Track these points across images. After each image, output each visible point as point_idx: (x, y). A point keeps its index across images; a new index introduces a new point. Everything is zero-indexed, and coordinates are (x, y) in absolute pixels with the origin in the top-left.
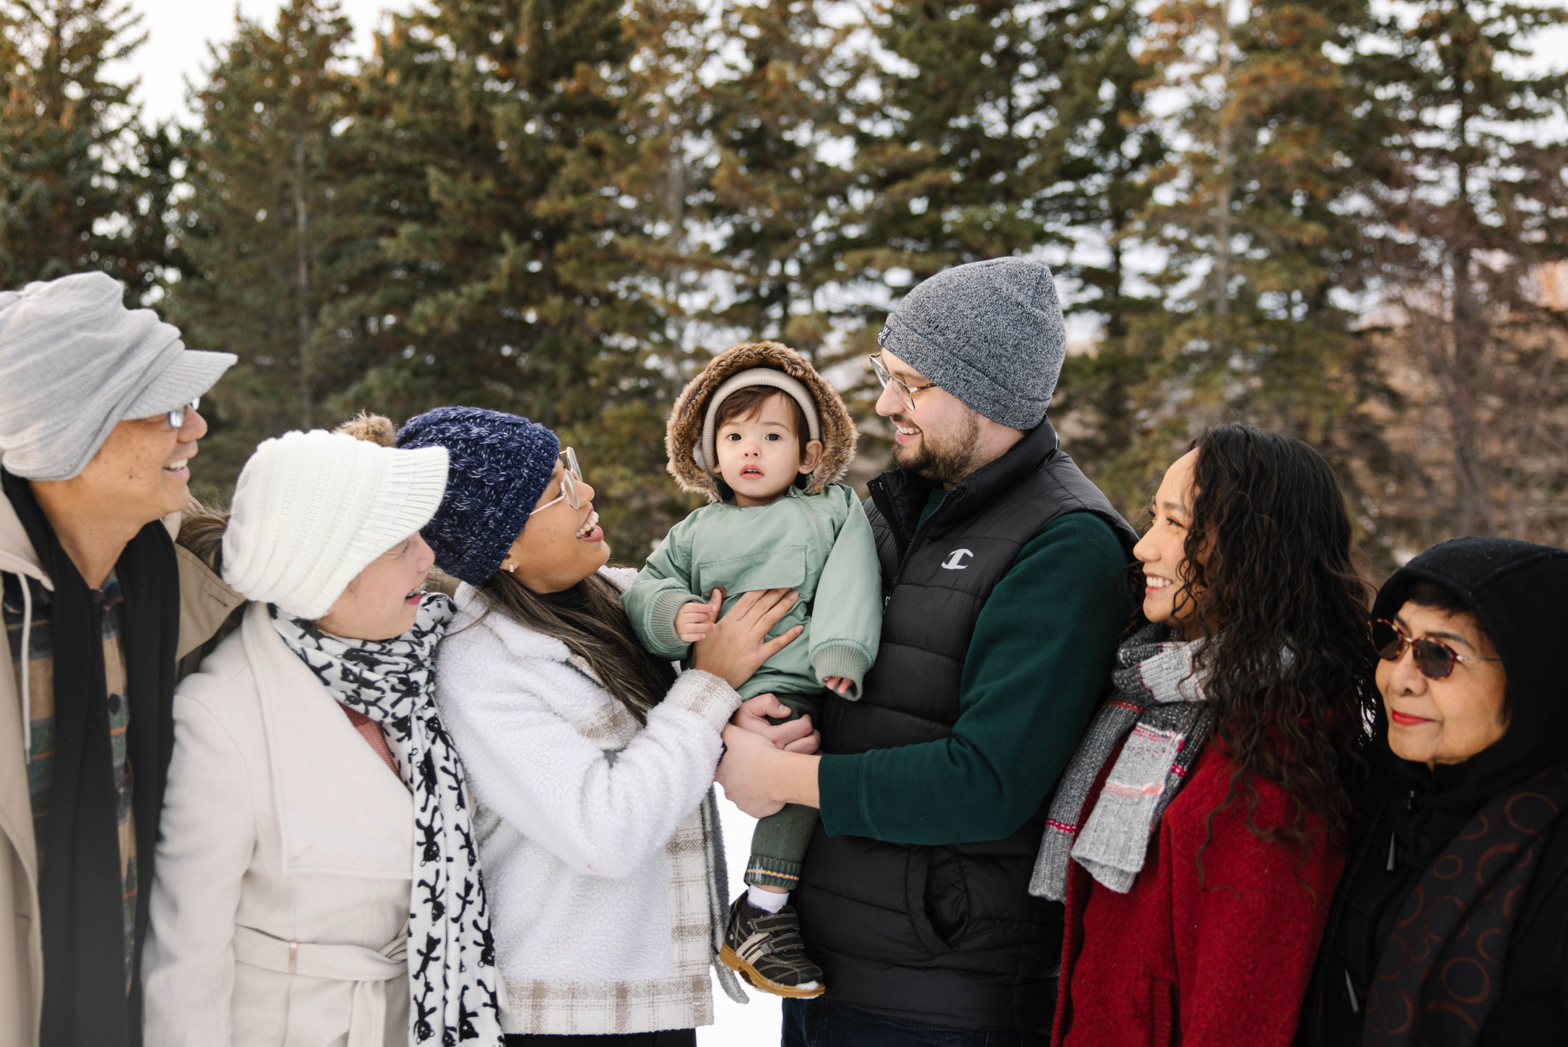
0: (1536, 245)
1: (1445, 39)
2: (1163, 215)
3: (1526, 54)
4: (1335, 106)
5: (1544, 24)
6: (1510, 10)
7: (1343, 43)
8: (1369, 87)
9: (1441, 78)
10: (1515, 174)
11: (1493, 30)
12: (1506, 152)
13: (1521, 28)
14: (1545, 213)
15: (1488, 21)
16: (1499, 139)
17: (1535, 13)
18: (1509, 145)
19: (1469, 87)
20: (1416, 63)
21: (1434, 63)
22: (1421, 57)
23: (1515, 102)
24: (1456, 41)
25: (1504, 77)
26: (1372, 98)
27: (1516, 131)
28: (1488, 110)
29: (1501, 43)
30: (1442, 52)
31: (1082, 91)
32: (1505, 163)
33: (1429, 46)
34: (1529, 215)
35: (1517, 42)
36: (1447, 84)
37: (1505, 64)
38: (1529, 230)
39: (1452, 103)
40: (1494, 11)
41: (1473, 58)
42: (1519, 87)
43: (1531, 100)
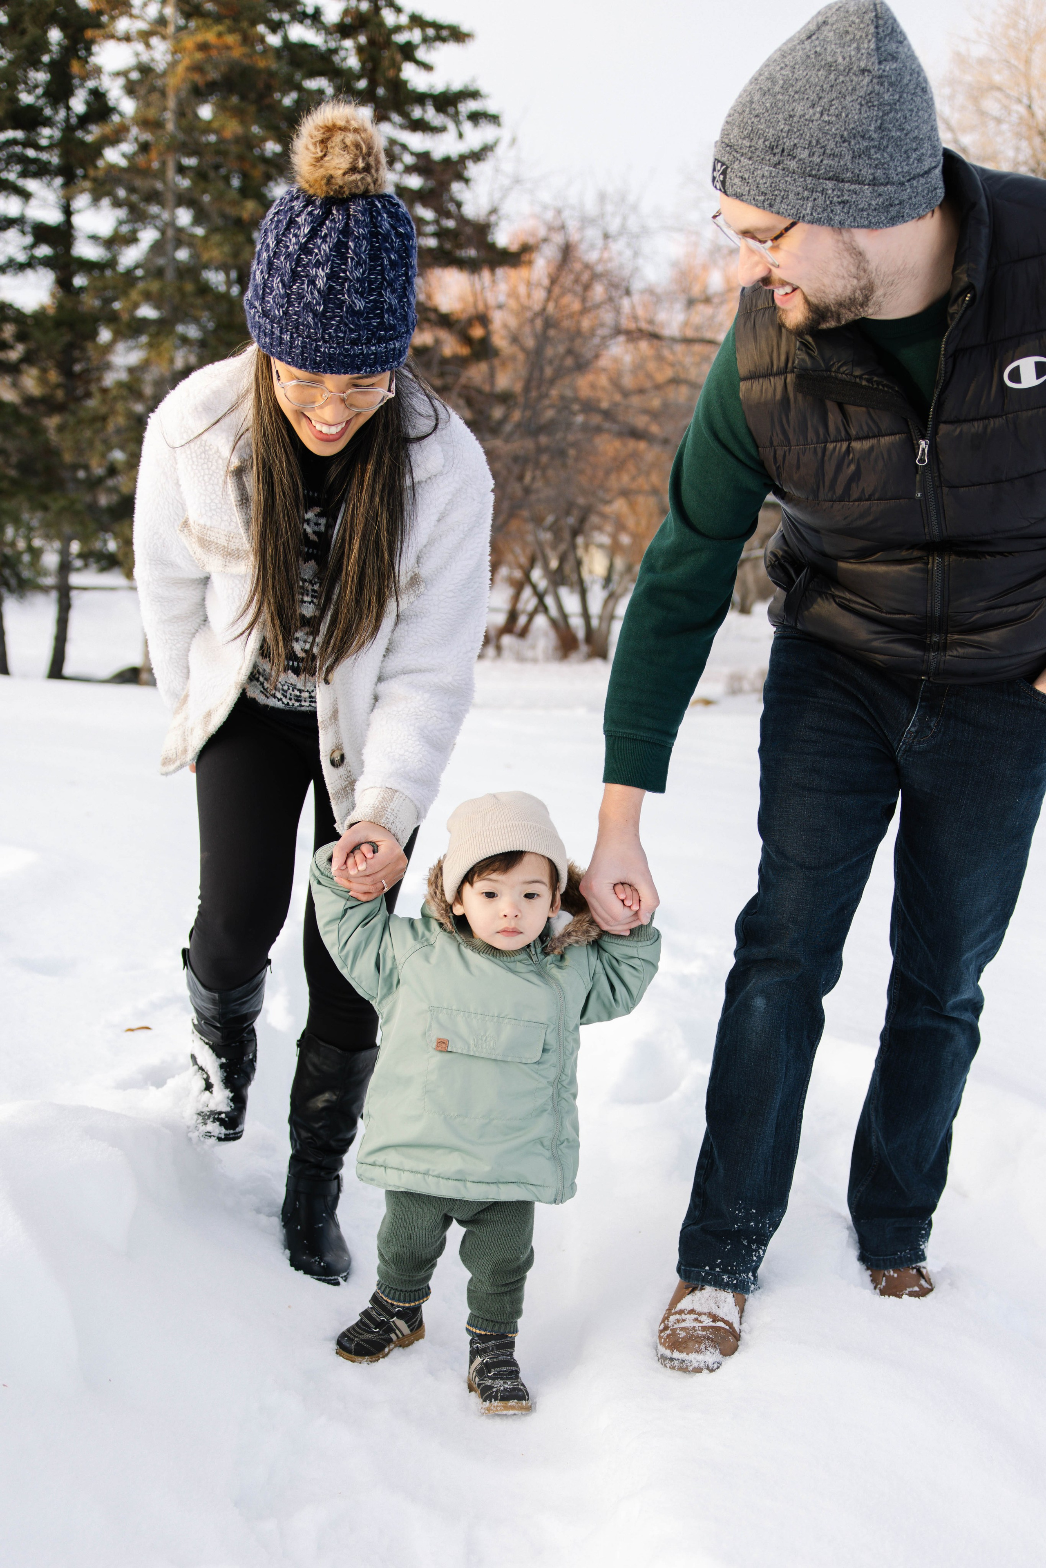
0: (430, 250)
1: (362, 39)
2: (114, 177)
3: (428, 67)
4: (269, 89)
5: (444, 40)
6: (416, 21)
7: (276, 27)
8: (298, 76)
9: (359, 78)
10: (415, 182)
11: (401, 38)
12: (409, 159)
13: (426, 40)
14: (437, 222)
15: (398, 29)
16: (404, 147)
17: (437, 26)
18: (412, 154)
19: (381, 91)
20: (336, 59)
21: (353, 62)
22: (342, 53)
23: (417, 113)
24: (371, 42)
25: (409, 86)
26: (299, 88)
27: (417, 141)
28: (396, 118)
29: (408, 52)
30: (360, 50)
31: (33, 31)
32: (409, 170)
33: (348, 43)
34: (427, 223)
35: (421, 54)
36: (362, 84)
37: (410, 73)
38: (426, 235)
39: (367, 106)
40: (404, 20)
41: (386, 63)
42: (421, 99)
43: (431, 114)
